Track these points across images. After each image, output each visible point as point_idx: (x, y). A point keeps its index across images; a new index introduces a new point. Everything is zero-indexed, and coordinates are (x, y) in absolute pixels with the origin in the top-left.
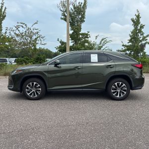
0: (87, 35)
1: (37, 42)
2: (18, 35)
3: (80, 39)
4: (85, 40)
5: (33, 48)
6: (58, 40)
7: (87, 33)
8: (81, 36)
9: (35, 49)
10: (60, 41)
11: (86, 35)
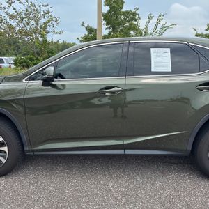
0: (134, 14)
1: (48, 29)
2: (12, 17)
3: (121, 23)
4: (131, 25)
5: (41, 40)
6: (83, 25)
7: (133, 10)
8: (122, 17)
9: (45, 41)
10: (86, 26)
11: (132, 16)
